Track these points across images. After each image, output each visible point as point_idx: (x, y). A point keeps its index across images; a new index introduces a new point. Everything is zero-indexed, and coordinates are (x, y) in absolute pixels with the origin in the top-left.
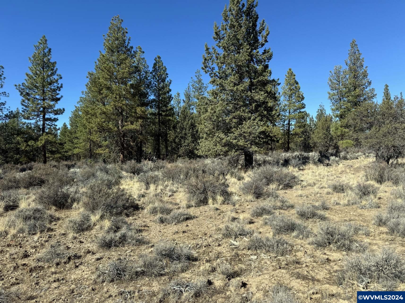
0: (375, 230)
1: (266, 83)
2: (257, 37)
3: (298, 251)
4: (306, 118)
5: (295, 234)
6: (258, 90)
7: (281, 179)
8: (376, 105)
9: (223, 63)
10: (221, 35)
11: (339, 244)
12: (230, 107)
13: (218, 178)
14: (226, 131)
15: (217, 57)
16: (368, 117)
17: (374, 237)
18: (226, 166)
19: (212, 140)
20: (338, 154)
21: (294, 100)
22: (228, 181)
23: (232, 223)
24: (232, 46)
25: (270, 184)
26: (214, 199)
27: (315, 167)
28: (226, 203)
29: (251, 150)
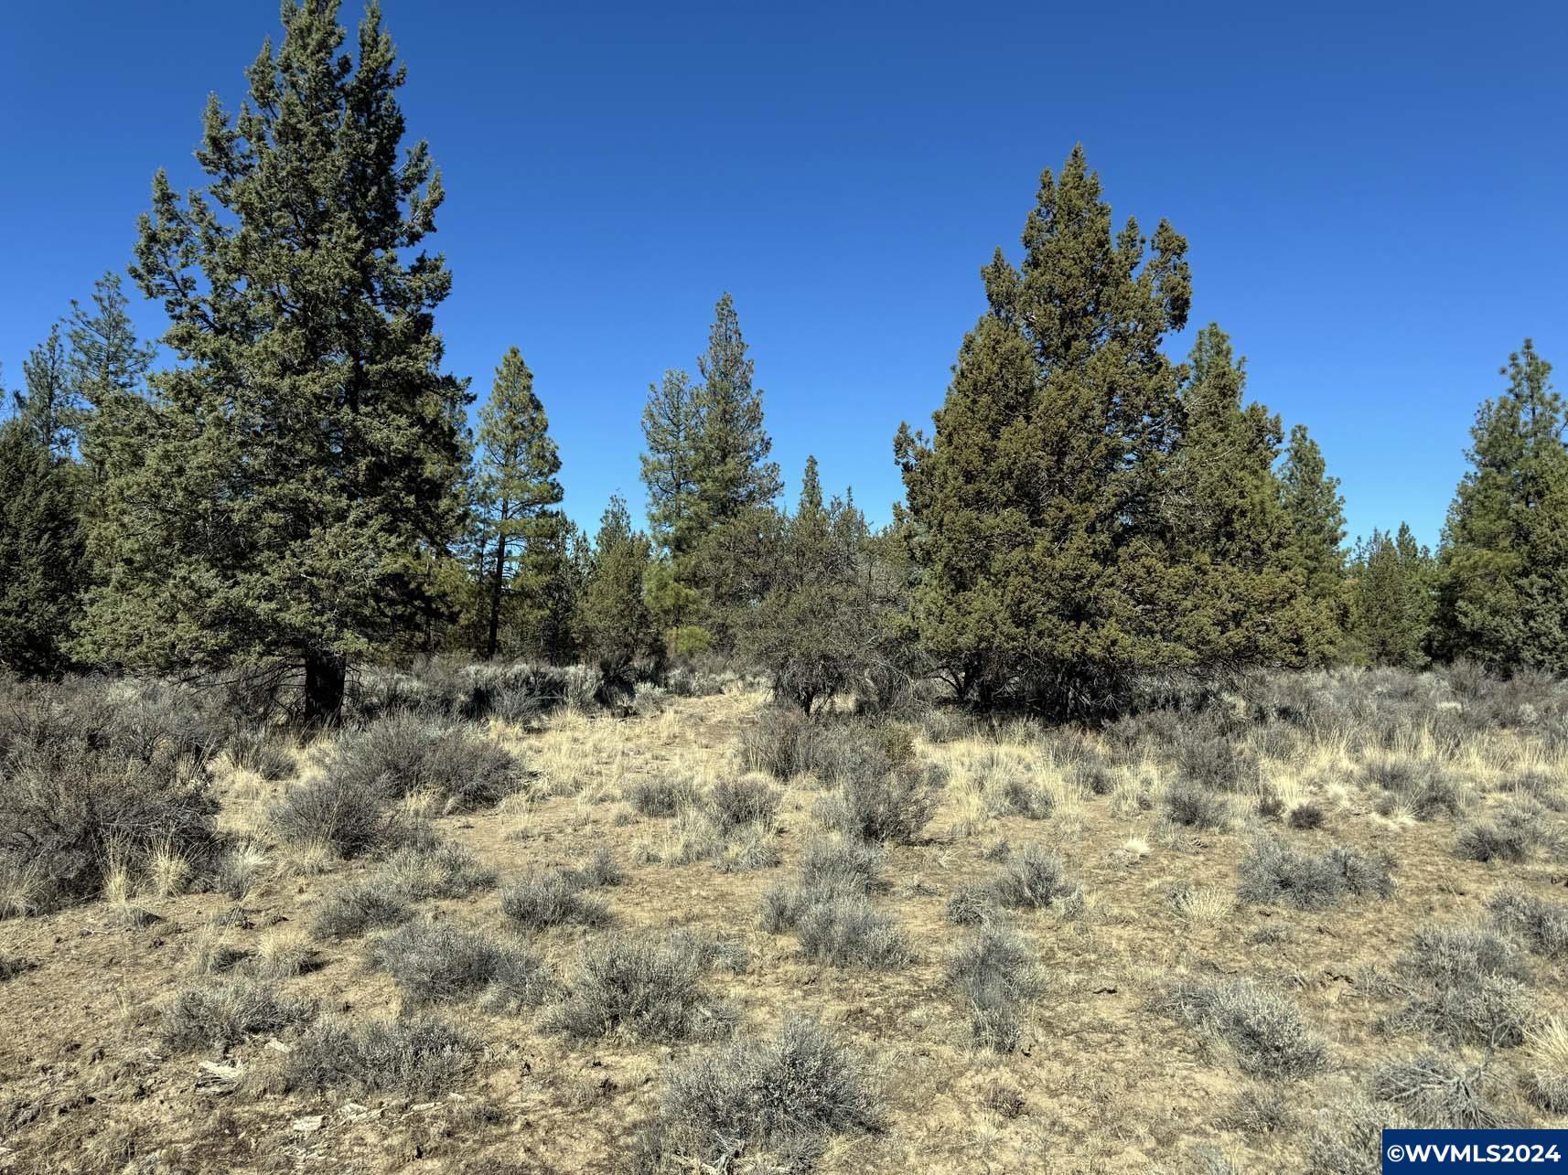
0: (762, 951)
1: (420, 386)
2: (394, 204)
3: (499, 1065)
4: (564, 538)
5: (489, 996)
6: (385, 407)
7: (455, 772)
8: (781, 521)
9: (239, 271)
10: (235, 154)
11: (647, 1017)
12: (256, 456)
13: (166, 774)
14: (228, 561)
15: (210, 241)
16: (759, 556)
17: (760, 975)
18: (216, 713)
19: (154, 595)
20: (663, 675)
21: (523, 468)
22: (217, 781)
23: (219, 978)
24: (285, 212)
25: (408, 794)
26: (138, 872)
27: (582, 720)
28: (194, 886)
29: (336, 648)
